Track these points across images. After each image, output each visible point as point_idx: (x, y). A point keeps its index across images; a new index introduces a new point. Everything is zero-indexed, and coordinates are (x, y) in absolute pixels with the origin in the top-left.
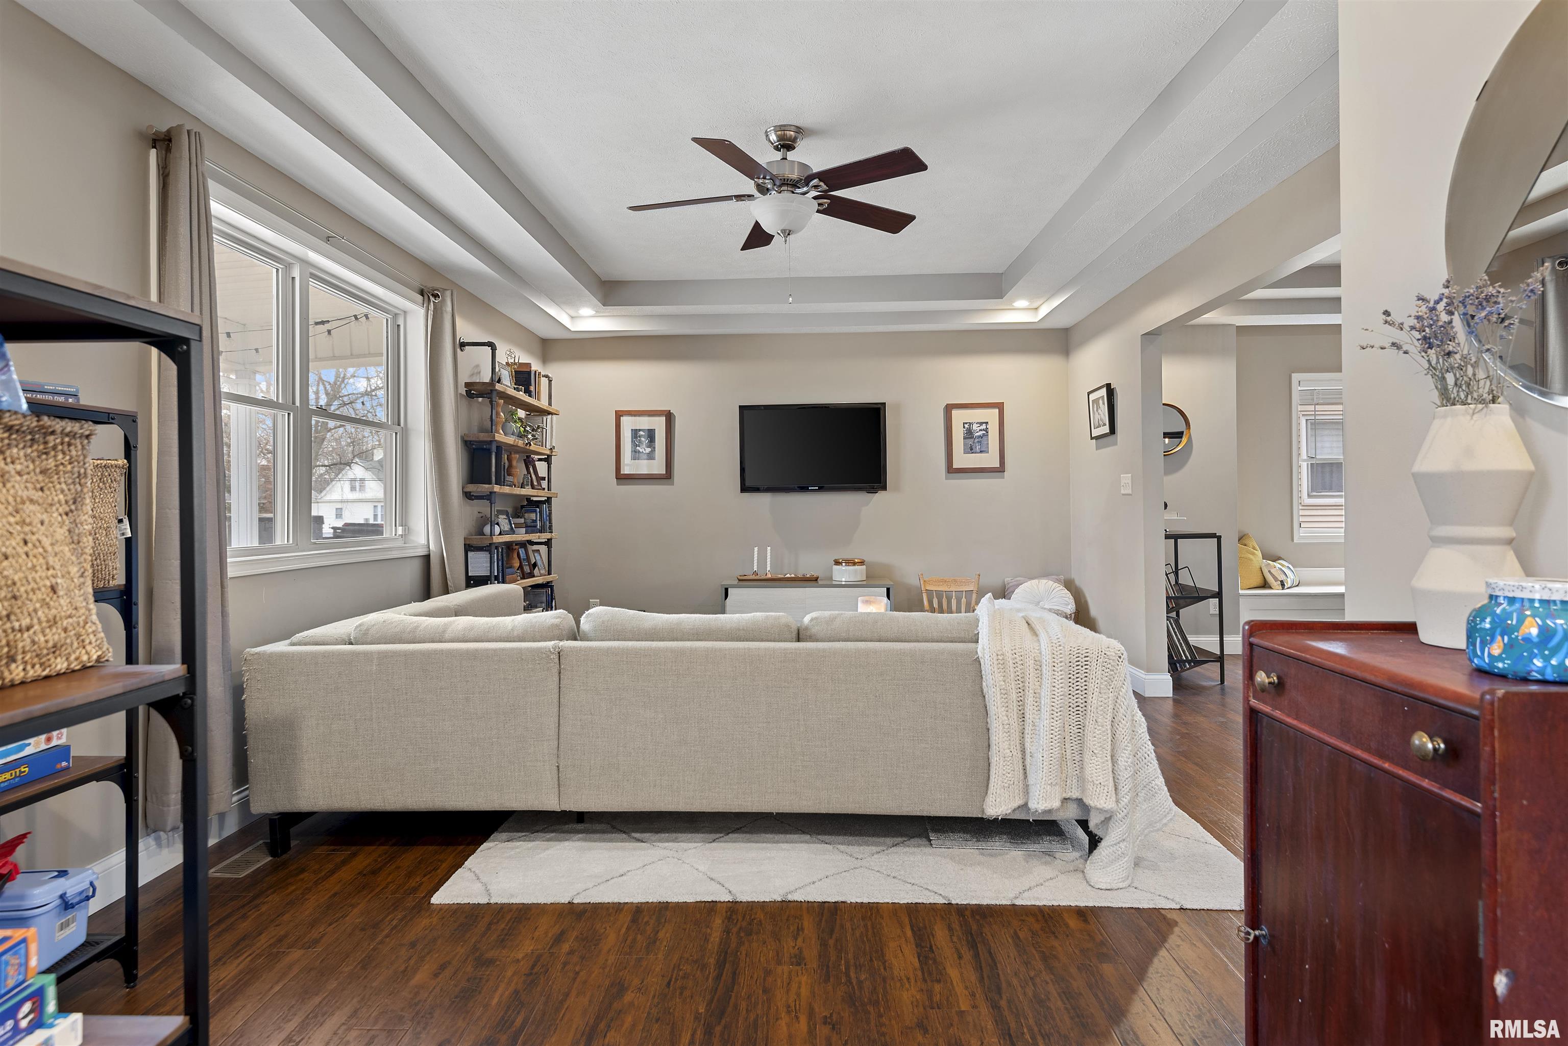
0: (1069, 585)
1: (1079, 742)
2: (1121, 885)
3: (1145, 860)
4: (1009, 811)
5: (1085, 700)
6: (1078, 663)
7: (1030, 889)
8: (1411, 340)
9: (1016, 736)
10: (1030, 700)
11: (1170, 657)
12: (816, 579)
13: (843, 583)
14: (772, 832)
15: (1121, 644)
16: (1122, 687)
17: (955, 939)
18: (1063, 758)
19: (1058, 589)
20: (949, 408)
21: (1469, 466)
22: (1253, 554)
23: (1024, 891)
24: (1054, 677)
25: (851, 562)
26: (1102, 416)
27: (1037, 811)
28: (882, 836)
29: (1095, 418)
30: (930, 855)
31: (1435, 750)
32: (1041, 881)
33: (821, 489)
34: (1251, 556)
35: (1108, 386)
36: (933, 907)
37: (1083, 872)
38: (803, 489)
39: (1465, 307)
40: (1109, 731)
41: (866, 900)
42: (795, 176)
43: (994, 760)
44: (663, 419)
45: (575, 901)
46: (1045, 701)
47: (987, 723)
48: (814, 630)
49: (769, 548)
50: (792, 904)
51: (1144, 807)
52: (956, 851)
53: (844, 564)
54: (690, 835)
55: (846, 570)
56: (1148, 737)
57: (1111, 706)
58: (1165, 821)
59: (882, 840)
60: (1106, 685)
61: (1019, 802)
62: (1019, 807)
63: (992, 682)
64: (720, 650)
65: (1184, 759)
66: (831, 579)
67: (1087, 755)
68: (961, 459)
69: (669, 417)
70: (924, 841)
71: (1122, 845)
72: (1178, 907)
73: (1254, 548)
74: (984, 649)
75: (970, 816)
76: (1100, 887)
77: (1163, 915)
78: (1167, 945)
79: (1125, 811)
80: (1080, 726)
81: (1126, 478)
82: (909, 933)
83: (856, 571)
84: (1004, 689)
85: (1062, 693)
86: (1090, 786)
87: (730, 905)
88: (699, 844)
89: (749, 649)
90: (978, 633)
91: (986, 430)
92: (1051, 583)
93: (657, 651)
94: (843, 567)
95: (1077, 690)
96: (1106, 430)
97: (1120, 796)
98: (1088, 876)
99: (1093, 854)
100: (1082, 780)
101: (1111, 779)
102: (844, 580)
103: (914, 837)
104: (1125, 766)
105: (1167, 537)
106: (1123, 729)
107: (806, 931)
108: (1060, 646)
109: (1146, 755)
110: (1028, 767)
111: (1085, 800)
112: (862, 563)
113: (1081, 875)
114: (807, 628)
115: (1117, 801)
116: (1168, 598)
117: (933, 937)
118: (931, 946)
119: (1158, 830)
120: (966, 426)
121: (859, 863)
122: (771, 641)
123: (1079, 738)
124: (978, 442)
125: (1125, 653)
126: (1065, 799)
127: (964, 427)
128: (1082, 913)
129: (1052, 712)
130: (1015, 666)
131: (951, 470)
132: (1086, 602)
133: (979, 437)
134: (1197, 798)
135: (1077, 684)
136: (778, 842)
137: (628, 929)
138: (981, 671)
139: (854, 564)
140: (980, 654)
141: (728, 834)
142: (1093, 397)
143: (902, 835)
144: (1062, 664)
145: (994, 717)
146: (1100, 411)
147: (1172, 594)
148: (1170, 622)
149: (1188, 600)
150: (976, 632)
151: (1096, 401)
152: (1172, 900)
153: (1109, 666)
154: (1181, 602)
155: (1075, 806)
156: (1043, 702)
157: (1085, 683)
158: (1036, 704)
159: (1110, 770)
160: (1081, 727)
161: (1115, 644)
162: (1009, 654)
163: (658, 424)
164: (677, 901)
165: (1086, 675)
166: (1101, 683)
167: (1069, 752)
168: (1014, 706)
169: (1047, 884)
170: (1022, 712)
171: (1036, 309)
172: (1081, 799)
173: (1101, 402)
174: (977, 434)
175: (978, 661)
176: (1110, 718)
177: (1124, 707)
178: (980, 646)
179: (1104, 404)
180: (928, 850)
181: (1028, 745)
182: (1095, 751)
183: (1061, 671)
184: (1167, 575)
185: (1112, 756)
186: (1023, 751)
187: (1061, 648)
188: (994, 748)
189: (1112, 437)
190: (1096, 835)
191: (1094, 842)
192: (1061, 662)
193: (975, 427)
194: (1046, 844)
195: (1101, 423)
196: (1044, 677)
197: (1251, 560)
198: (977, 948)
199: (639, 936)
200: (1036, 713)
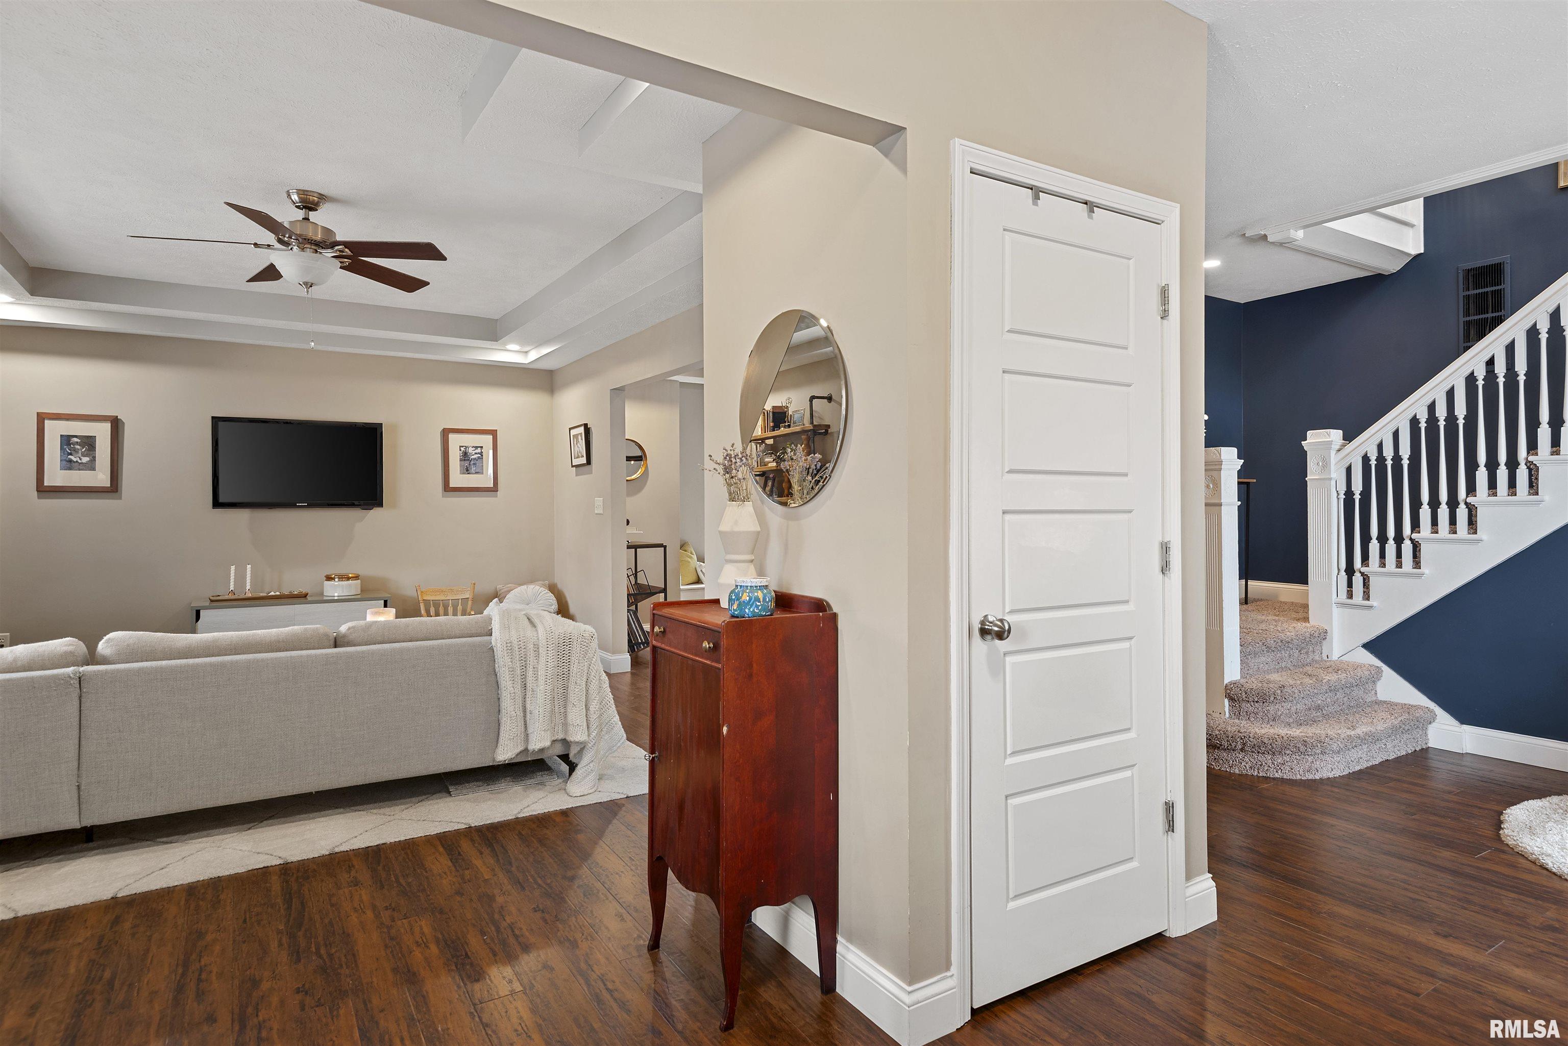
0: (553, 588)
1: (564, 699)
2: (590, 792)
3: (606, 775)
4: (514, 756)
5: (569, 669)
6: (564, 644)
7: (528, 806)
8: (720, 469)
9: (519, 701)
10: (530, 673)
11: (630, 641)
12: (305, 596)
13: (336, 598)
14: (306, 813)
15: (593, 628)
16: (593, 657)
17: (476, 845)
18: (552, 712)
19: (544, 592)
20: (446, 433)
21: (736, 529)
22: (691, 558)
23: (524, 808)
24: (548, 655)
25: (344, 577)
26: (581, 449)
27: (534, 751)
28: (409, 798)
29: (575, 450)
30: (450, 802)
31: (709, 647)
32: (536, 800)
33: (311, 505)
34: (689, 560)
35: (586, 425)
36: (457, 832)
37: (565, 789)
38: (289, 504)
39: (736, 459)
40: (584, 688)
41: (402, 838)
42: (319, 237)
43: (502, 722)
44: (107, 426)
45: (119, 895)
46: (541, 673)
47: (498, 694)
48: (352, 637)
49: (249, 567)
50: (339, 855)
51: (606, 738)
52: (471, 796)
53: (336, 580)
54: (222, 830)
55: (339, 585)
56: (610, 690)
57: (586, 672)
58: (619, 744)
59: (407, 800)
60: (583, 657)
61: (520, 748)
62: (521, 752)
63: (502, 663)
64: (263, 660)
65: (635, 712)
66: (322, 594)
67: (570, 707)
68: (458, 479)
69: (116, 425)
70: (444, 794)
71: (591, 765)
72: (625, 796)
73: (691, 553)
74: (496, 640)
75: (483, 765)
76: (576, 795)
77: (616, 803)
78: (617, 817)
79: (594, 741)
80: (564, 688)
81: (599, 501)
82: (441, 849)
83: (350, 585)
84: (511, 668)
85: (553, 666)
86: (571, 728)
87: (282, 866)
88: (235, 834)
89: (291, 657)
90: (492, 629)
91: (481, 453)
92: (537, 587)
93: (194, 667)
94: (336, 582)
95: (563, 663)
96: (584, 460)
97: (591, 731)
98: (568, 791)
99: (572, 776)
100: (565, 725)
101: (585, 720)
102: (336, 595)
103: (435, 793)
104: (594, 711)
105: (629, 547)
106: (594, 686)
107: (357, 867)
108: (552, 632)
109: (608, 702)
110: (528, 722)
111: (567, 739)
112: (356, 577)
113: (564, 791)
114: (344, 636)
115: (589, 735)
116: (629, 595)
117: (460, 847)
118: (459, 853)
119: (615, 751)
120: (462, 449)
121: (392, 818)
122: (310, 649)
123: (564, 696)
124: (474, 464)
125: (596, 634)
126: (554, 741)
127: (460, 450)
128: (564, 813)
129: (546, 680)
130: (519, 650)
131: (447, 488)
132: (566, 602)
133: (475, 459)
134: (642, 734)
135: (564, 658)
136: (314, 818)
137: (187, 901)
138: (494, 657)
139: (348, 579)
140: (493, 644)
141: (262, 822)
142: (573, 432)
143: (425, 794)
144: (554, 645)
145: (504, 689)
146: (578, 445)
147: (632, 592)
148: (630, 613)
149: (644, 596)
150: (490, 628)
151: (576, 436)
152: (622, 793)
153: (585, 643)
154: (639, 597)
155: (560, 745)
156: (539, 674)
157: (569, 658)
158: (535, 676)
159: (585, 714)
160: (566, 688)
161: (589, 628)
162: (515, 642)
163: (102, 432)
164: (228, 874)
165: (570, 651)
166: (580, 656)
167: (557, 707)
168: (518, 679)
169: (540, 801)
170: (524, 683)
171: (526, 352)
172: (565, 739)
173: (580, 437)
174: (473, 457)
175: (492, 649)
176: (585, 680)
177: (595, 671)
178: (493, 637)
179: (582, 439)
180: (449, 799)
181: (528, 706)
182: (575, 704)
183: (552, 650)
184: (628, 577)
185: (586, 706)
186: (525, 711)
187: (552, 634)
188: (503, 711)
189: (589, 466)
190: (574, 763)
191: (572, 767)
192: (552, 644)
193: (470, 450)
194: (539, 777)
195: (580, 454)
196: (540, 656)
197: (689, 562)
198: (493, 846)
199: (201, 903)
200: (535, 682)
